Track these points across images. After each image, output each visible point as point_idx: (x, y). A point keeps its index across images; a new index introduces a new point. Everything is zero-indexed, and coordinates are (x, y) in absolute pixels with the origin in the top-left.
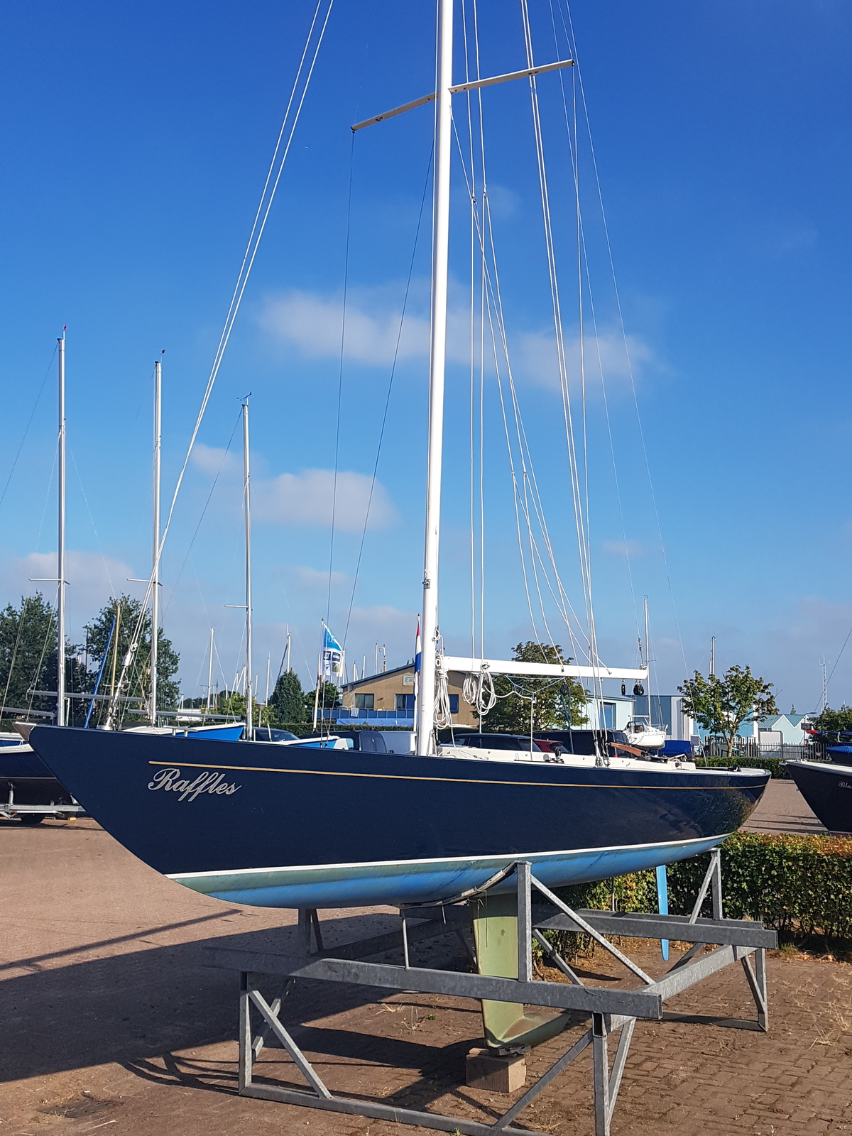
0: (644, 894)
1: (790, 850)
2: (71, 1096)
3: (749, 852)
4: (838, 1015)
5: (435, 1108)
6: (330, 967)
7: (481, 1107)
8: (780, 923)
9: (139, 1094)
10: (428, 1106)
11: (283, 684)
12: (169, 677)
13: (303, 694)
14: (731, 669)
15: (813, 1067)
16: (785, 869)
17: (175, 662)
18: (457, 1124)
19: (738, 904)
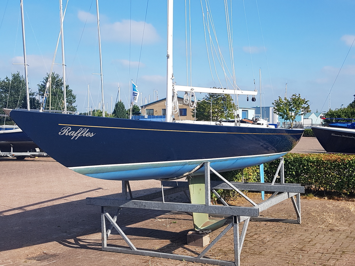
0: (256, 177)
1: (312, 159)
2: (39, 254)
3: (296, 160)
4: (328, 218)
5: (175, 252)
6: (135, 203)
7: (192, 252)
8: (307, 186)
9: (65, 252)
10: (173, 252)
11: (118, 106)
12: (72, 104)
13: (126, 110)
14: (293, 95)
15: (317, 235)
16: (310, 166)
17: (74, 98)
18: (183, 258)
19: (291, 180)
